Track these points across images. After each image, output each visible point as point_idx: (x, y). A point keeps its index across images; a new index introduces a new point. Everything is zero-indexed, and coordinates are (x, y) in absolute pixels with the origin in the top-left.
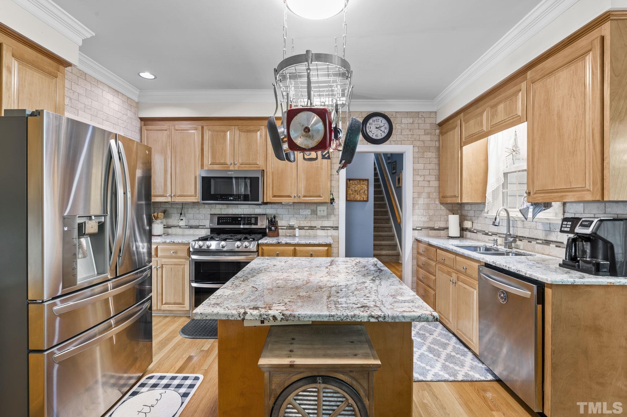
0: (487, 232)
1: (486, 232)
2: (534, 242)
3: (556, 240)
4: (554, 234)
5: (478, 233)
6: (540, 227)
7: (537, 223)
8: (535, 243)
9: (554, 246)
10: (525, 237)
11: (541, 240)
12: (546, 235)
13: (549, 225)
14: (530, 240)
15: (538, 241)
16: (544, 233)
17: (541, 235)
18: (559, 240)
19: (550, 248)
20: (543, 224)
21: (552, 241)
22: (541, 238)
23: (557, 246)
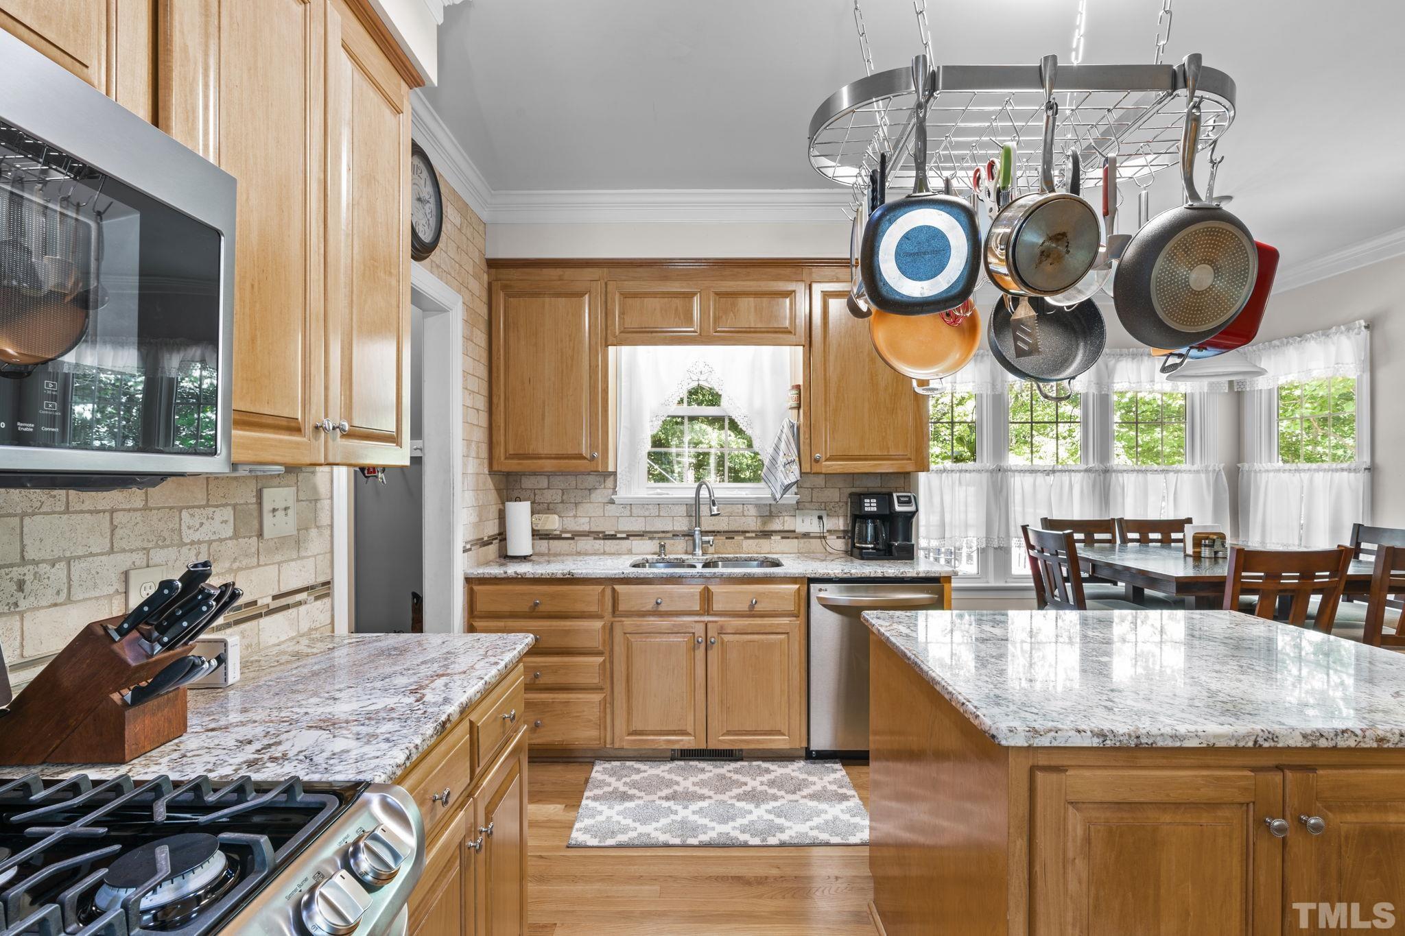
0: (613, 533)
1: (607, 533)
2: (739, 538)
3: (782, 528)
4: (777, 521)
5: (576, 538)
6: (752, 511)
7: (745, 506)
8: (742, 538)
9: (779, 537)
10: (718, 532)
11: (752, 532)
12: (764, 523)
13: (768, 508)
14: (731, 535)
15: (747, 535)
16: (759, 520)
17: (753, 524)
18: (786, 528)
19: (772, 542)
20: (758, 506)
21: (775, 532)
22: (754, 529)
23: (783, 538)
